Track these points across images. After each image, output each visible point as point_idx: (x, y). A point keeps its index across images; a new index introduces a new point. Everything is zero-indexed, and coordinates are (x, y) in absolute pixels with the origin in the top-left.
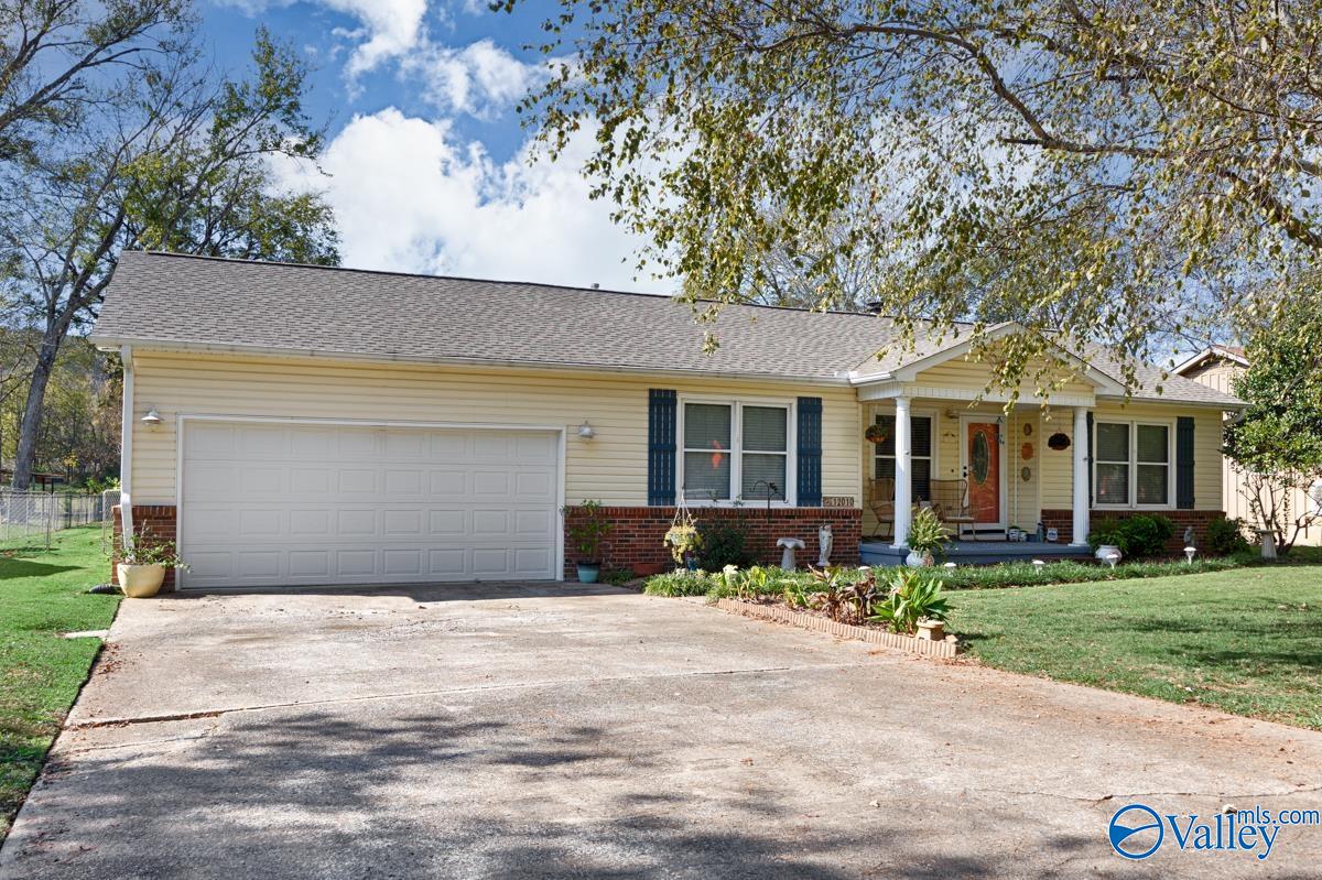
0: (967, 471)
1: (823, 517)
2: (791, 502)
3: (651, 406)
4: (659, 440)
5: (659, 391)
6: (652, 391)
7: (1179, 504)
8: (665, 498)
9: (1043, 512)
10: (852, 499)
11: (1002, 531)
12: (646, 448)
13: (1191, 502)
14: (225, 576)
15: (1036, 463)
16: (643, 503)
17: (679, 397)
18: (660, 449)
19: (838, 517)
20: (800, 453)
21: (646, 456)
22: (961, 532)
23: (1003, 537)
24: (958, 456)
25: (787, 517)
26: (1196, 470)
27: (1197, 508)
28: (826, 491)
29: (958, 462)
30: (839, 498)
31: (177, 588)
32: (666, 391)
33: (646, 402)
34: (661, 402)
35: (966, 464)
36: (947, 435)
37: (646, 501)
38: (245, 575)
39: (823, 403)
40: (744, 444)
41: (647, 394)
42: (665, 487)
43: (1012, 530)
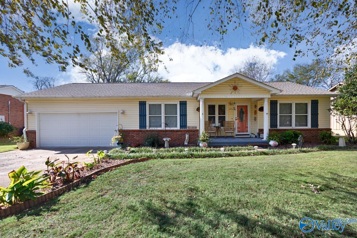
0: (237, 119)
1: (187, 132)
2: (178, 128)
3: (140, 105)
4: (142, 114)
5: (142, 102)
6: (140, 102)
7: (312, 126)
8: (144, 127)
9: (259, 129)
10: (196, 127)
11: (249, 135)
12: (139, 115)
13: (317, 126)
14: (48, 145)
15: (257, 116)
16: (138, 128)
17: (147, 103)
18: (142, 116)
19: (191, 132)
20: (181, 115)
21: (139, 117)
22: (235, 135)
23: (249, 136)
24: (234, 115)
25: (176, 132)
26: (319, 116)
27: (319, 127)
28: (188, 125)
29: (234, 116)
30: (192, 127)
31: (37, 147)
32: (144, 102)
33: (138, 104)
34: (142, 104)
35: (236, 117)
36: (230, 109)
37: (139, 128)
38: (52, 145)
39: (187, 102)
40: (165, 114)
41: (139, 102)
42: (144, 125)
43: (251, 135)
